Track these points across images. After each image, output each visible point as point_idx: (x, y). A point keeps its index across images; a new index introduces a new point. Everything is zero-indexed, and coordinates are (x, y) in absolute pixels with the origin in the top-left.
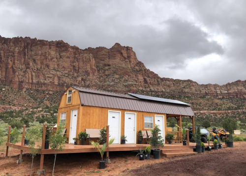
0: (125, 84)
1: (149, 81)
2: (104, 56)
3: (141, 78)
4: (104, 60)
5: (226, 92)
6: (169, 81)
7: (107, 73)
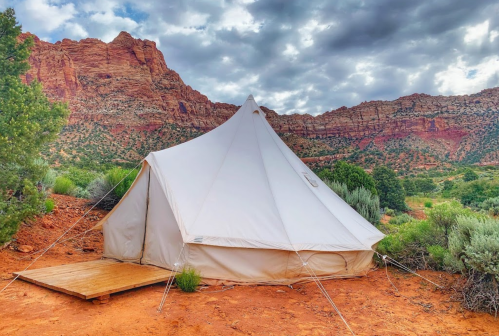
0: (139, 113)
1: (189, 109)
2: (96, 58)
3: (174, 102)
4: (98, 67)
5: (323, 127)
6: (227, 109)
7: (102, 90)
